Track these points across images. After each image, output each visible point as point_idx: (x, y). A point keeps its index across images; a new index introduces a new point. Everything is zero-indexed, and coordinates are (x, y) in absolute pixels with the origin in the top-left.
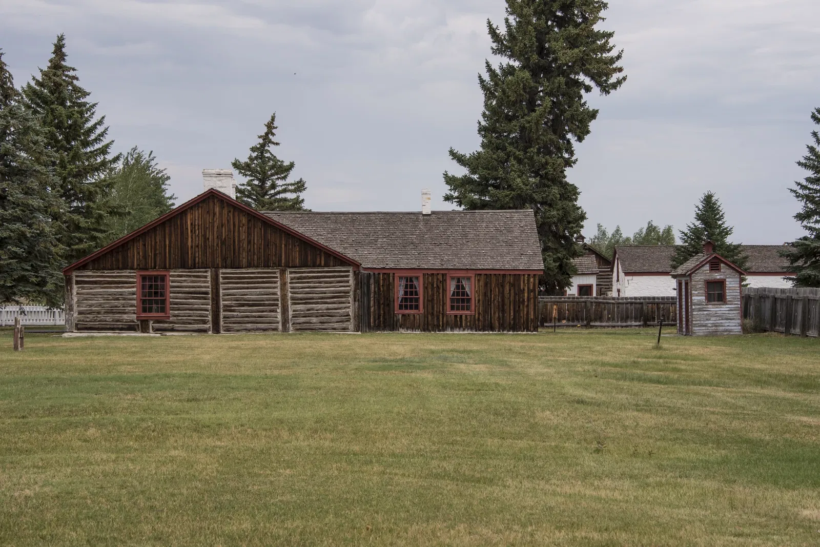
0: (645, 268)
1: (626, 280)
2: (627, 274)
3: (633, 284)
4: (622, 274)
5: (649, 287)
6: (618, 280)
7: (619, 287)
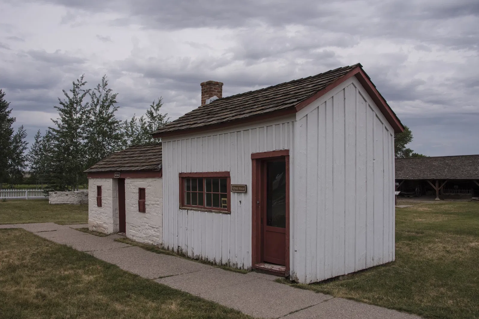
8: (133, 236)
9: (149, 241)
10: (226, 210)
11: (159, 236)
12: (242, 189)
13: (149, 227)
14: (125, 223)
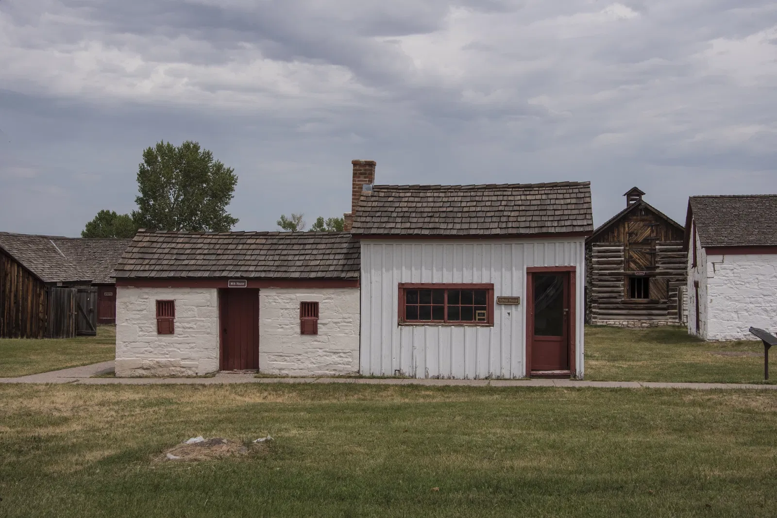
0: (751, 238)
1: (709, 264)
2: (711, 250)
3: (723, 272)
4: (701, 252)
5: (761, 278)
6: (695, 265)
7: (697, 277)
8: (280, 369)
9: (327, 372)
10: (485, 323)
11: (351, 362)
12: (512, 301)
13: (325, 353)
14: (259, 352)
